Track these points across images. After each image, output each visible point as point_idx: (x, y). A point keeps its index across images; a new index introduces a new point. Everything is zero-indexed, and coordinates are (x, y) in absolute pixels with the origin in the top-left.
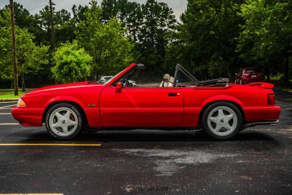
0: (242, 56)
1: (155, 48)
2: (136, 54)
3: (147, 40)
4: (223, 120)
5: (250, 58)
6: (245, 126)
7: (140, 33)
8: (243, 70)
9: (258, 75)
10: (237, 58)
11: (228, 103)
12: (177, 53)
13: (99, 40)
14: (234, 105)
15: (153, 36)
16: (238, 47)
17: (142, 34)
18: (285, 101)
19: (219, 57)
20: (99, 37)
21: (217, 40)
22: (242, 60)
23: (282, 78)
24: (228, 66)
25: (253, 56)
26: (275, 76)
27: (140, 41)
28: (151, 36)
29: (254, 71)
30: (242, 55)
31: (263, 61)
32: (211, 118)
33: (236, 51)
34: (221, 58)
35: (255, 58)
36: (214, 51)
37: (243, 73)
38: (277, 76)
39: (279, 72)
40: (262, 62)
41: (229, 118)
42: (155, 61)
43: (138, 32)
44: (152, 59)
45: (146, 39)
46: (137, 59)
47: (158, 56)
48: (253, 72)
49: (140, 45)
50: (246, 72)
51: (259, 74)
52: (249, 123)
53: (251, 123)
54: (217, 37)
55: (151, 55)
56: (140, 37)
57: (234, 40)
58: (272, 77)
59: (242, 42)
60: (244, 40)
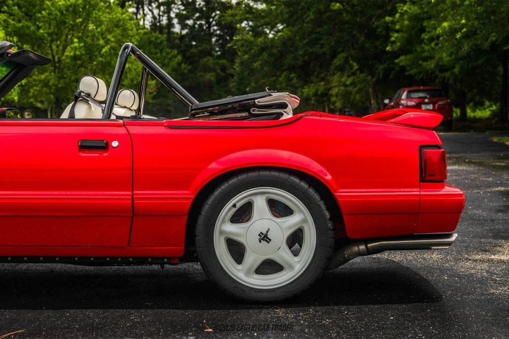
0: (402, 60)
1: (215, 45)
2: (169, 56)
3: (197, 26)
4: (266, 236)
5: (420, 65)
6: (347, 253)
7: (183, 10)
8: (404, 92)
9: (437, 105)
10: (391, 66)
11: (284, 176)
12: (255, 52)
13: (57, 15)
14: (304, 185)
15: (211, 17)
16: (393, 39)
17: (184, 12)
18: (494, 167)
19: (351, 62)
20: (56, 8)
21: (347, 23)
22: (403, 69)
23: (494, 114)
24: (371, 83)
25: (426, 59)
26: (480, 110)
27: (182, 29)
28: (205, 16)
29: (428, 94)
30: (402, 58)
31: (449, 73)
32: (225, 227)
33: (388, 48)
34: (355, 64)
35: (431, 65)
36: (340, 49)
37: (403, 100)
38: (485, 109)
39: (489, 100)
40: (447, 74)
41: (290, 227)
42: (213, 74)
43: (179, 9)
44: (207, 69)
45: (195, 24)
46: (171, 66)
47: (221, 62)
48: (426, 98)
49: (182, 37)
50: (409, 98)
51: (440, 103)
52: (358, 242)
53: (366, 242)
54: (346, 17)
55: (205, 60)
56: (182, 18)
57: (385, 22)
58: (474, 112)
59: (402, 26)
60: (406, 22)
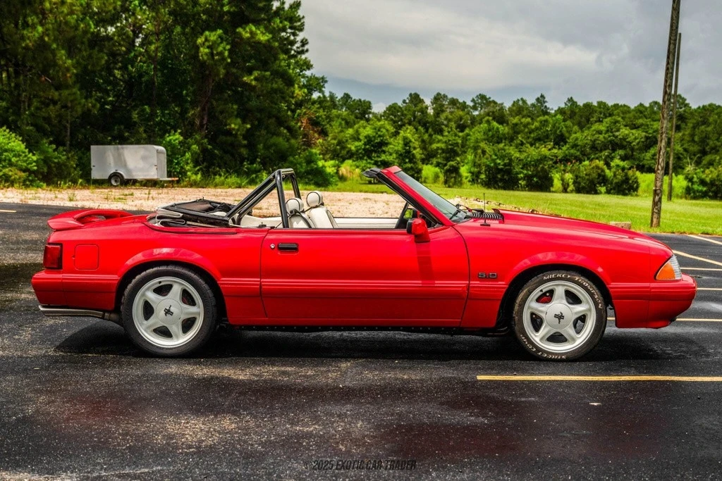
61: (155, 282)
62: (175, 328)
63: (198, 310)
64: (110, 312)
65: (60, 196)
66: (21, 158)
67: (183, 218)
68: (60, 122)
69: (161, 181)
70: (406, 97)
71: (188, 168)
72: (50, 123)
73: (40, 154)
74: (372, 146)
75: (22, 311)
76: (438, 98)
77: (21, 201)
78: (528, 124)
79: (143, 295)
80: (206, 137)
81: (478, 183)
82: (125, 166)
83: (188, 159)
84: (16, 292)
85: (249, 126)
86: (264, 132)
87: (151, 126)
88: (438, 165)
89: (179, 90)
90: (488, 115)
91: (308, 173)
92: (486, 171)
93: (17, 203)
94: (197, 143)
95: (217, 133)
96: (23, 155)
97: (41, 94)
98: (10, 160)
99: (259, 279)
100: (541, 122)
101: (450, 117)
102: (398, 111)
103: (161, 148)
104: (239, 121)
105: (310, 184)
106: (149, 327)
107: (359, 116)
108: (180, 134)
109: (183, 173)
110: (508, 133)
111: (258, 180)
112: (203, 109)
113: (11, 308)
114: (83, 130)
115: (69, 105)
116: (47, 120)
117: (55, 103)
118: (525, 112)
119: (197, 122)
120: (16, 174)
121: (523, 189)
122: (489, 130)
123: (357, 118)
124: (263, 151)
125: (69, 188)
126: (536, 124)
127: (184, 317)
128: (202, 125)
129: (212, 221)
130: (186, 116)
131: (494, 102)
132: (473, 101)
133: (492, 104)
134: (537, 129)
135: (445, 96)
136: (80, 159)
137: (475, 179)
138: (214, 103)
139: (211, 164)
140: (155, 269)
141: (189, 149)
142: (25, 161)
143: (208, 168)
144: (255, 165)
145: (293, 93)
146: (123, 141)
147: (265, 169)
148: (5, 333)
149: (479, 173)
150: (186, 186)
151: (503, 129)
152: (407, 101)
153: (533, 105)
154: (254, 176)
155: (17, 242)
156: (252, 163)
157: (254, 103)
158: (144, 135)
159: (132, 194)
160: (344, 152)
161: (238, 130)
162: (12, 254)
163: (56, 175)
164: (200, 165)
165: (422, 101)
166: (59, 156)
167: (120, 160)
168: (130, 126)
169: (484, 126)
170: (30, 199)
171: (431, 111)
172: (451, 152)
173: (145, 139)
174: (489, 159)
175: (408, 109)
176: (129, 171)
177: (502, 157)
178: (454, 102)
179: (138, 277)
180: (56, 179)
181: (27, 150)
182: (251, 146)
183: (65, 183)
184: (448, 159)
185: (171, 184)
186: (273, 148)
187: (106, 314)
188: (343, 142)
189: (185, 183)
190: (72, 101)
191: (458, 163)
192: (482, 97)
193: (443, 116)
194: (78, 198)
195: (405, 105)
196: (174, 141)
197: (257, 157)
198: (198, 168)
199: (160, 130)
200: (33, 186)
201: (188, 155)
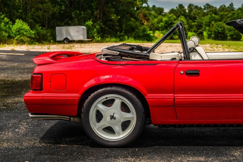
61: (103, 98)
62: (117, 128)
63: (132, 116)
64: (74, 117)
65: (44, 47)
66: (28, 32)
67: (119, 55)
68: (43, 17)
69: (84, 41)
70: (177, 6)
71: (95, 35)
72: (39, 18)
73: (36, 31)
74: (168, 24)
75: (22, 110)
76: (190, 6)
77: (27, 49)
78: (227, 14)
79: (96, 106)
80: (102, 22)
81: (211, 38)
82: (70, 35)
83: (95, 32)
84: (20, 97)
85: (119, 17)
86: (125, 20)
87: (80, 18)
88: (194, 31)
89: (91, 4)
90: (210, 11)
91: (143, 36)
92: (214, 33)
93: (25, 51)
94: (98, 24)
95: (107, 21)
96: (29, 31)
97: (35, 6)
98: (23, 33)
99: (173, 95)
100: (232, 13)
101: (195, 13)
102: (174, 11)
103: (84, 27)
104: (115, 15)
105: (145, 40)
106: (100, 127)
107: (159, 14)
108: (92, 21)
109: (93, 37)
110: (219, 19)
111: (123, 39)
112: (100, 11)
113: (16, 108)
114: (53, 21)
115: (47, 10)
116: (38, 17)
117: (41, 10)
118: (225, 10)
119: (98, 16)
120: (26, 39)
121: (229, 40)
122: (211, 17)
123: (158, 14)
124: (125, 28)
125: (47, 44)
126: (230, 14)
127: (123, 120)
128: (100, 18)
129: (138, 56)
130: (94, 14)
131: (213, 7)
132: (204, 6)
133: (212, 7)
134: (231, 16)
135: (193, 5)
136: (52, 32)
137: (209, 37)
138: (105, 9)
139: (104, 33)
140: (103, 89)
141: (95, 27)
142: (30, 34)
143: (103, 35)
144: (122, 33)
145: (136, 3)
146: (69, 25)
147: (126, 35)
148: (11, 127)
149: (211, 34)
150: (95, 43)
151: (217, 17)
152: (178, 7)
153: (228, 7)
154: (122, 38)
155: (24, 69)
156: (121, 32)
157: (121, 8)
158: (77, 22)
159: (74, 46)
160: (154, 28)
161: (115, 19)
162: (20, 75)
163: (42, 39)
164: (100, 34)
165: (184, 7)
166: (44, 31)
167: (68, 33)
168: (71, 19)
169: (209, 16)
170: (31, 49)
171: (187, 11)
172: (200, 26)
173: (77, 24)
174: (215, 28)
175: (178, 10)
176: (71, 37)
177: (221, 28)
178: (196, 7)
179: (92, 95)
180: (42, 41)
181: (30, 29)
182: (120, 26)
183: (46, 42)
184: (198, 29)
185: (89, 42)
186: (129, 26)
187: (72, 118)
188: (153, 24)
189: (94, 41)
190: (48, 9)
191: (203, 30)
192: (208, 5)
193: (192, 13)
194: (51, 48)
195: (177, 9)
196: (89, 24)
197: (122, 30)
198: (99, 35)
199: (83, 20)
200: (33, 44)
201: (95, 30)
